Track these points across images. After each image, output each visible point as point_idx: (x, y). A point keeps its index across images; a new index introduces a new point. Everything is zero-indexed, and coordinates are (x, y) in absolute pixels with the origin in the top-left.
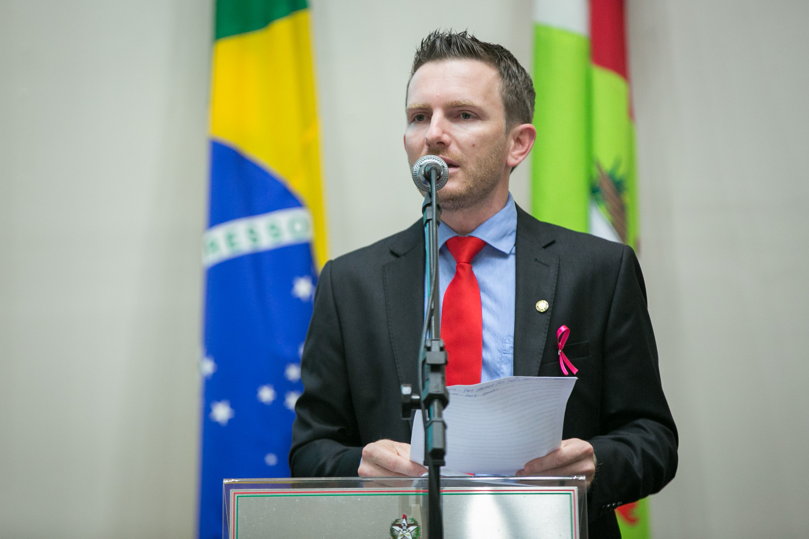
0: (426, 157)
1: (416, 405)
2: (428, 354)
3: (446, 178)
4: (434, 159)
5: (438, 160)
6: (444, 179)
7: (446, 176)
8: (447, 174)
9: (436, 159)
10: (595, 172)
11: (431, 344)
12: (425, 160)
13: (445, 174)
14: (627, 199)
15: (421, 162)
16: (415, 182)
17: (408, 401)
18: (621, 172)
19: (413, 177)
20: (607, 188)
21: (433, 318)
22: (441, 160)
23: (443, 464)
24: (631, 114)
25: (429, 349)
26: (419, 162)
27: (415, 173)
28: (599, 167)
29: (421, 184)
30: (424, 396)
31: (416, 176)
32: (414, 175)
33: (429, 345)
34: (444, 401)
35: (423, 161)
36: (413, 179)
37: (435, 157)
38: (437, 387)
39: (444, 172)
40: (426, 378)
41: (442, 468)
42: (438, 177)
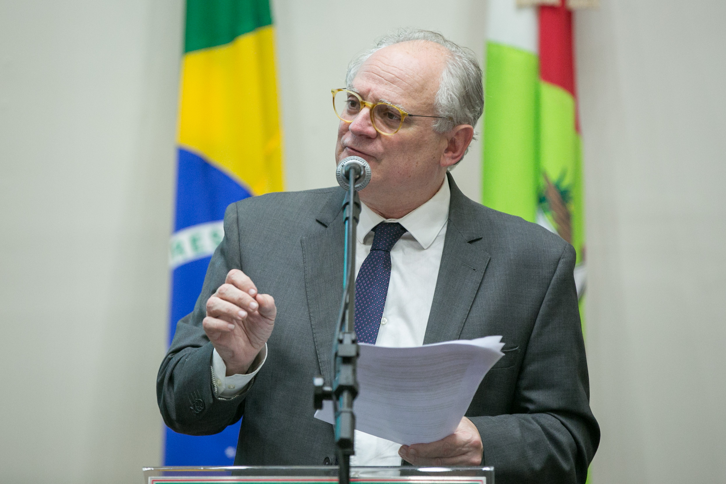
0: (349, 158)
1: (327, 396)
2: (340, 347)
3: (369, 178)
4: (356, 160)
5: (361, 160)
6: (367, 179)
7: (368, 176)
8: (369, 174)
9: (359, 159)
10: (542, 182)
11: (344, 337)
12: (348, 160)
13: (368, 174)
14: (573, 208)
15: (345, 163)
16: (338, 182)
17: (320, 392)
18: (566, 183)
19: (337, 177)
20: (553, 197)
21: (347, 312)
22: (364, 161)
23: (353, 453)
24: (577, 128)
25: (341, 341)
26: (342, 162)
27: (338, 173)
28: (546, 177)
29: (344, 184)
30: (335, 387)
31: (339, 176)
32: (338, 175)
33: (341, 337)
34: (353, 392)
35: (346, 161)
36: (337, 179)
37: (358, 158)
38: (347, 378)
39: (365, 172)
40: (337, 370)
41: (352, 457)
42: (358, 176)
